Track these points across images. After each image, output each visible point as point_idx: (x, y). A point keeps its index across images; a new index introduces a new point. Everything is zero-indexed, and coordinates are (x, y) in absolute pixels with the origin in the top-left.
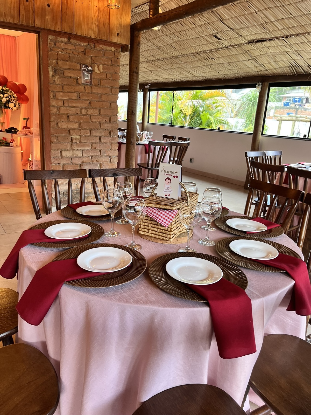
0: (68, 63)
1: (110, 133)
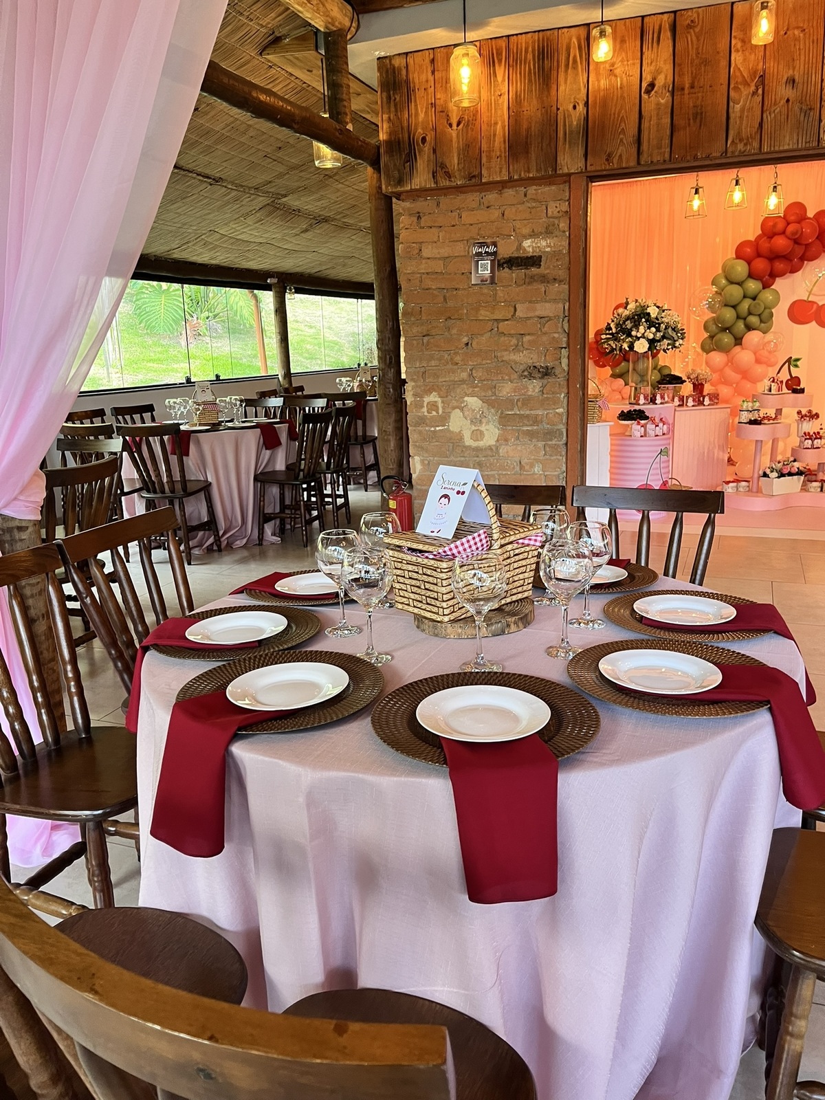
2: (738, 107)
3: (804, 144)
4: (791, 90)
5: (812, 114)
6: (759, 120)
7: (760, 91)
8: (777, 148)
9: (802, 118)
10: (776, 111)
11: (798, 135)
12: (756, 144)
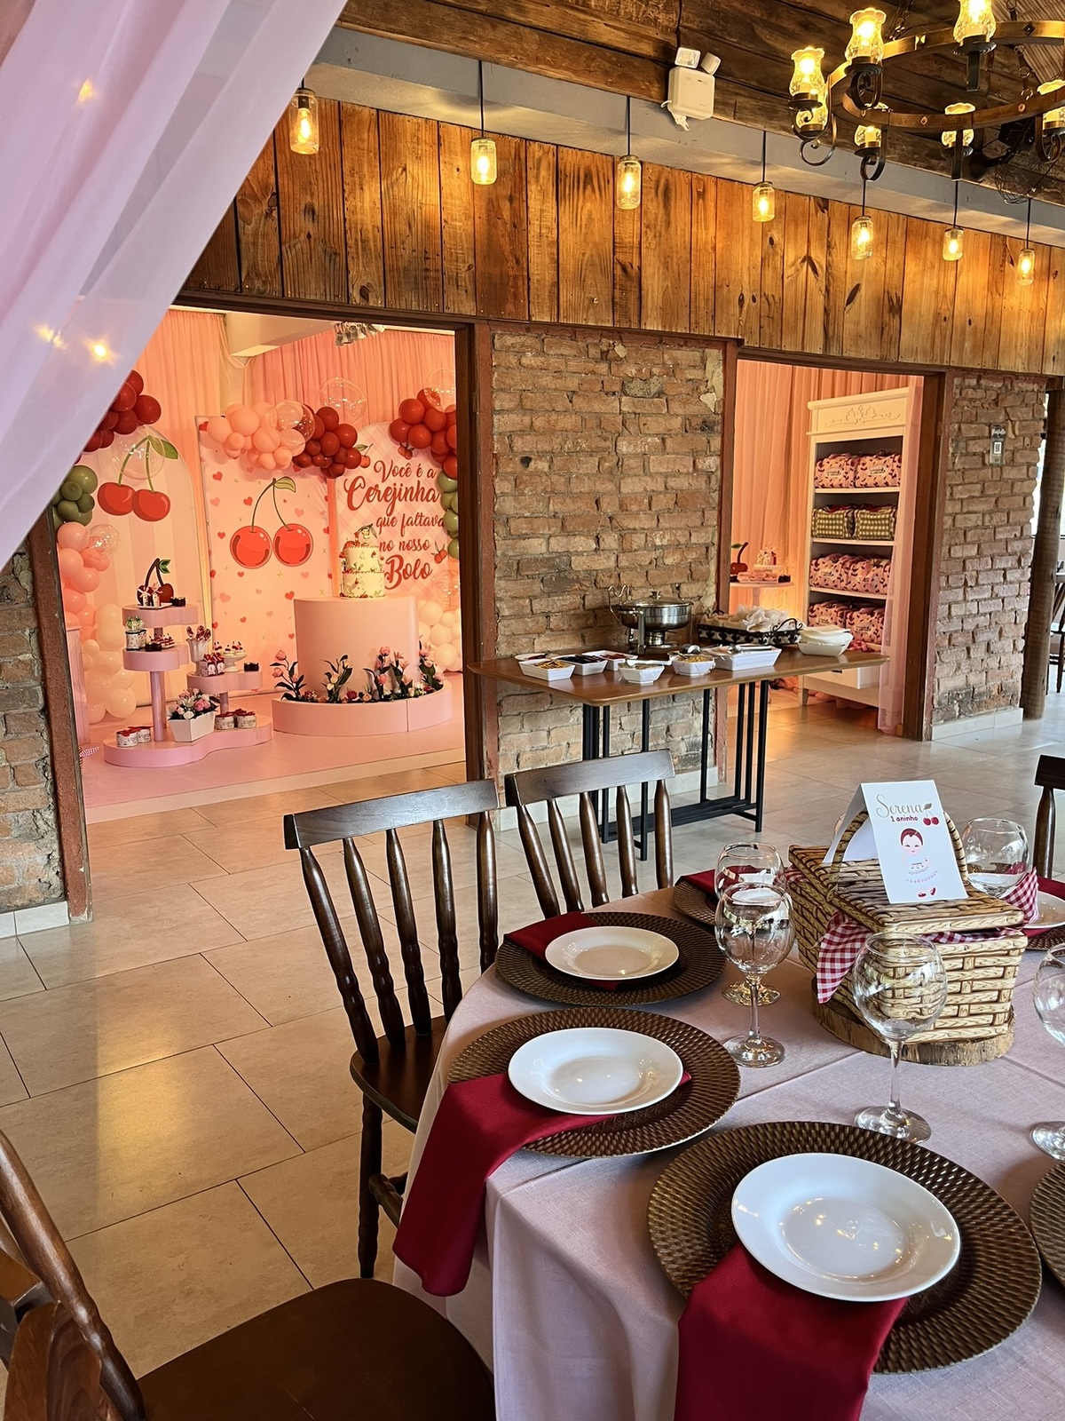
0: (974, 426)
1: (1019, 561)
2: (249, 229)
3: (332, 297)
4: (311, 223)
5: (337, 260)
6: (278, 253)
7: (275, 214)
8: (302, 296)
9: (327, 264)
10: (297, 247)
11: (325, 285)
12: (277, 286)
